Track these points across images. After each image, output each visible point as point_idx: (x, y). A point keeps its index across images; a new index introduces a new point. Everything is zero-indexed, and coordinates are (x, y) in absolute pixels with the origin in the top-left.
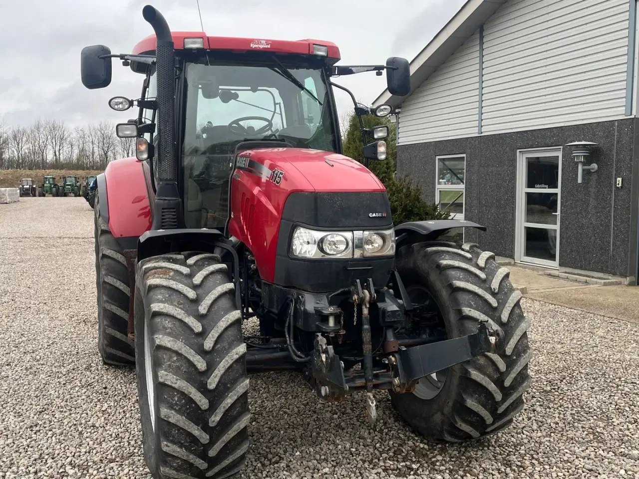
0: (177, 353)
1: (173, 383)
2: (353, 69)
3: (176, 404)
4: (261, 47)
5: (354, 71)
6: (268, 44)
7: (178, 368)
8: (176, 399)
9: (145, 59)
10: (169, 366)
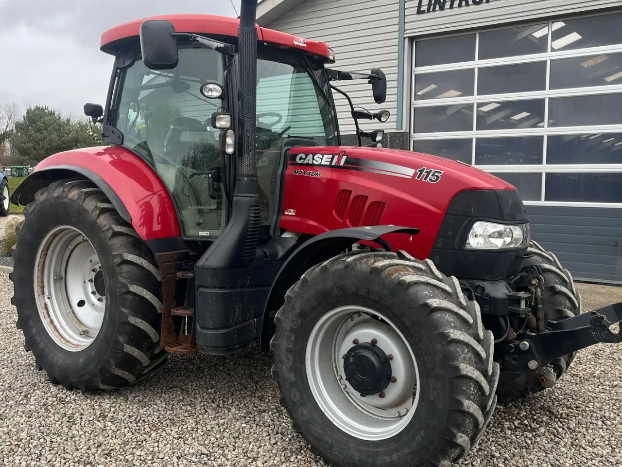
0: (467, 345)
1: (472, 374)
2: (352, 75)
3: (472, 394)
4: (301, 45)
5: (353, 77)
6: (304, 43)
7: (470, 359)
8: (472, 389)
9: (212, 42)
10: (464, 358)
